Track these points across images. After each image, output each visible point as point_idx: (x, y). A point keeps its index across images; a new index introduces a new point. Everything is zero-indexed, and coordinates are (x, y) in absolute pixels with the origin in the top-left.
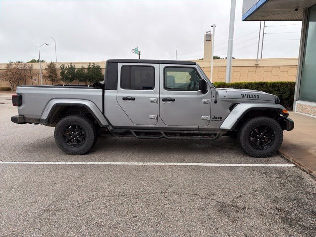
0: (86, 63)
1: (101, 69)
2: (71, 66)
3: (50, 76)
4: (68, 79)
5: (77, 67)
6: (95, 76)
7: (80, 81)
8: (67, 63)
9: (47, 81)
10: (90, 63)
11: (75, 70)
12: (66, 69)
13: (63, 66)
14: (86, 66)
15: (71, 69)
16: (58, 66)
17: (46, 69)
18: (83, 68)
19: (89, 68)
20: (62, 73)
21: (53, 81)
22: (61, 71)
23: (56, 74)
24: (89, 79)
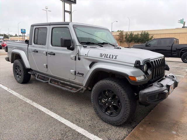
0: (140, 31)
1: (149, 35)
2: (131, 33)
3: (120, 39)
4: (128, 41)
5: (135, 34)
6: (144, 39)
7: (135, 42)
8: (129, 32)
9: (118, 42)
10: (142, 31)
11: (133, 36)
12: (128, 35)
13: (127, 33)
14: (140, 33)
15: (131, 35)
16: (124, 34)
17: (118, 35)
18: (138, 34)
19: (141, 35)
20: (126, 38)
21: (121, 42)
22: (125, 36)
23: (123, 38)
24: (140, 41)
